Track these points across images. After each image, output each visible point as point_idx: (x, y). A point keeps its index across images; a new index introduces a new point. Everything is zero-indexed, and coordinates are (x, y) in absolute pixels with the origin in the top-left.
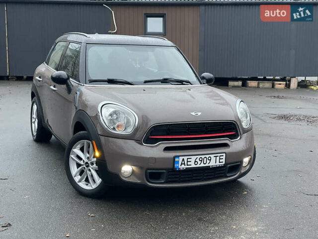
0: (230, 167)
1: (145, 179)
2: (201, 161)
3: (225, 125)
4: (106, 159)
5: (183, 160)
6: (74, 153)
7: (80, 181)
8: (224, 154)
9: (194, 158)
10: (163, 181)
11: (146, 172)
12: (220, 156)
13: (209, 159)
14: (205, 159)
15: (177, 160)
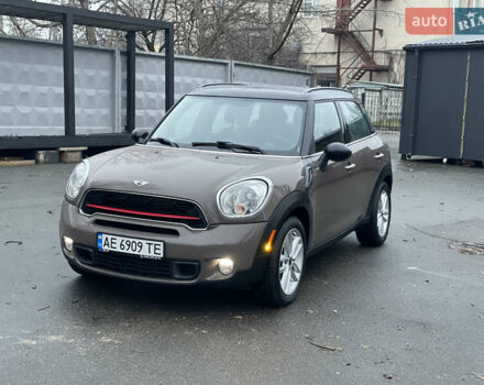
1: (75, 255)
2: (129, 245)
5: (107, 239)
8: (161, 244)
9: (119, 240)
10: (91, 263)
12: (155, 245)
13: (140, 245)
14: (134, 244)
15: (100, 237)
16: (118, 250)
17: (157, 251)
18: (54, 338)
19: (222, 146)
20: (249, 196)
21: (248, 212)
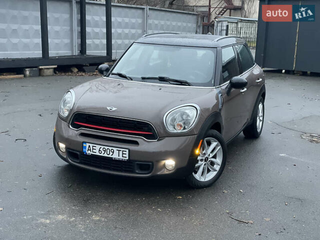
0: (138, 164)
1: (67, 156)
2: (105, 151)
5: (89, 146)
8: (127, 150)
9: (98, 147)
10: (78, 161)
12: (123, 151)
13: (112, 151)
14: (108, 150)
15: (84, 145)
16: (98, 154)
17: (124, 155)
18: (60, 217)
19: (162, 79)
20: (184, 117)
21: (184, 128)
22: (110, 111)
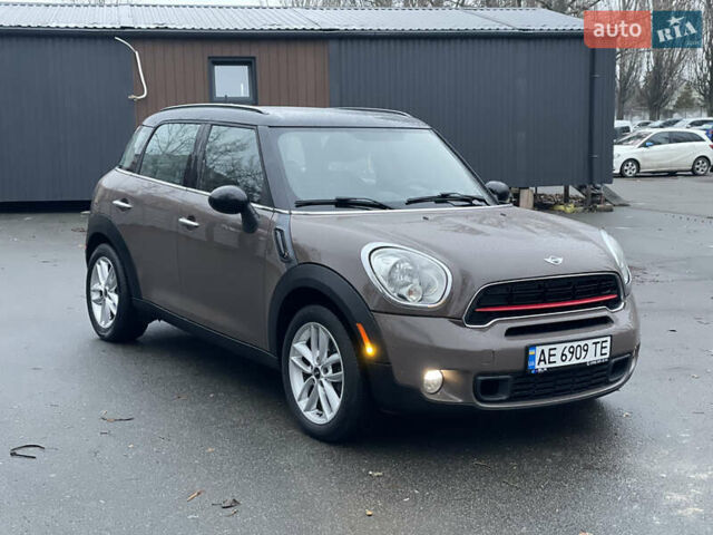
0: (616, 363)
1: (472, 394)
3: (603, 280)
4: (392, 358)
5: (543, 352)
6: (297, 353)
7: (308, 409)
8: (609, 339)
9: (560, 347)
10: (504, 398)
11: (475, 381)
15: (532, 353)
16: (559, 363)
22: (555, 265)
